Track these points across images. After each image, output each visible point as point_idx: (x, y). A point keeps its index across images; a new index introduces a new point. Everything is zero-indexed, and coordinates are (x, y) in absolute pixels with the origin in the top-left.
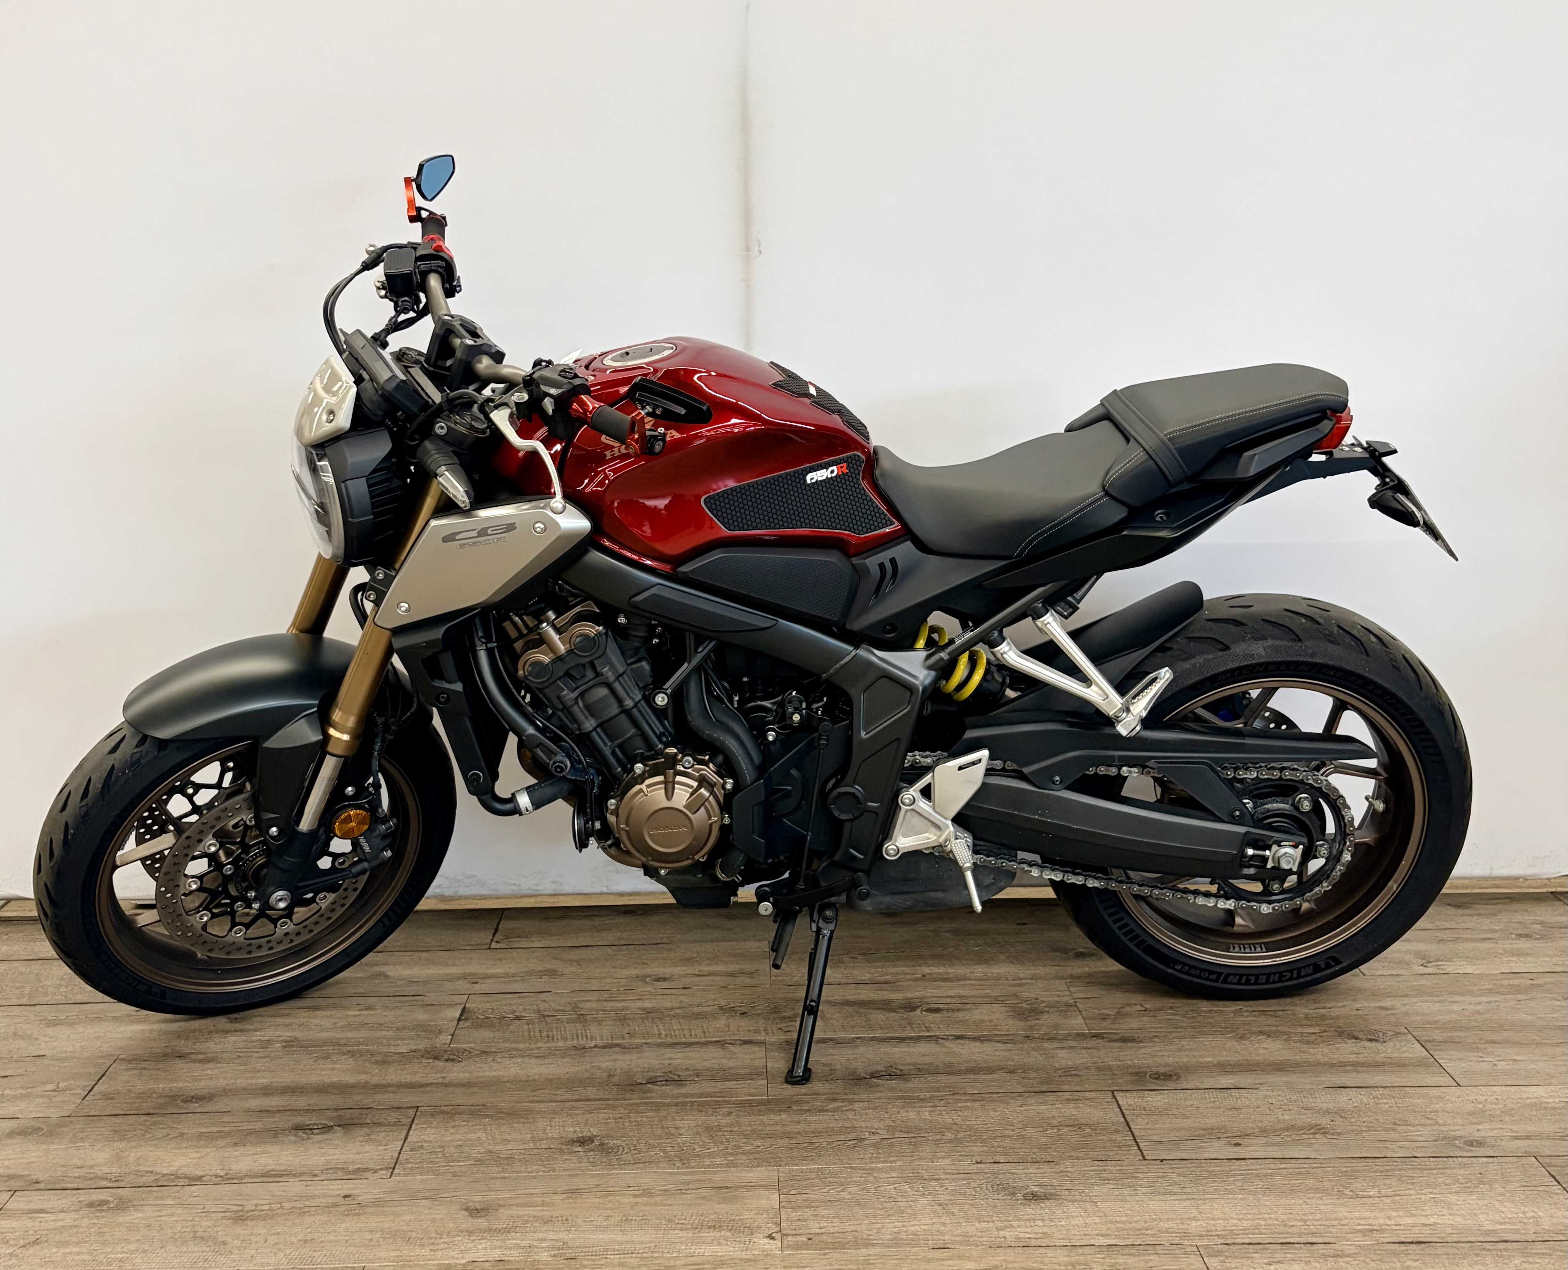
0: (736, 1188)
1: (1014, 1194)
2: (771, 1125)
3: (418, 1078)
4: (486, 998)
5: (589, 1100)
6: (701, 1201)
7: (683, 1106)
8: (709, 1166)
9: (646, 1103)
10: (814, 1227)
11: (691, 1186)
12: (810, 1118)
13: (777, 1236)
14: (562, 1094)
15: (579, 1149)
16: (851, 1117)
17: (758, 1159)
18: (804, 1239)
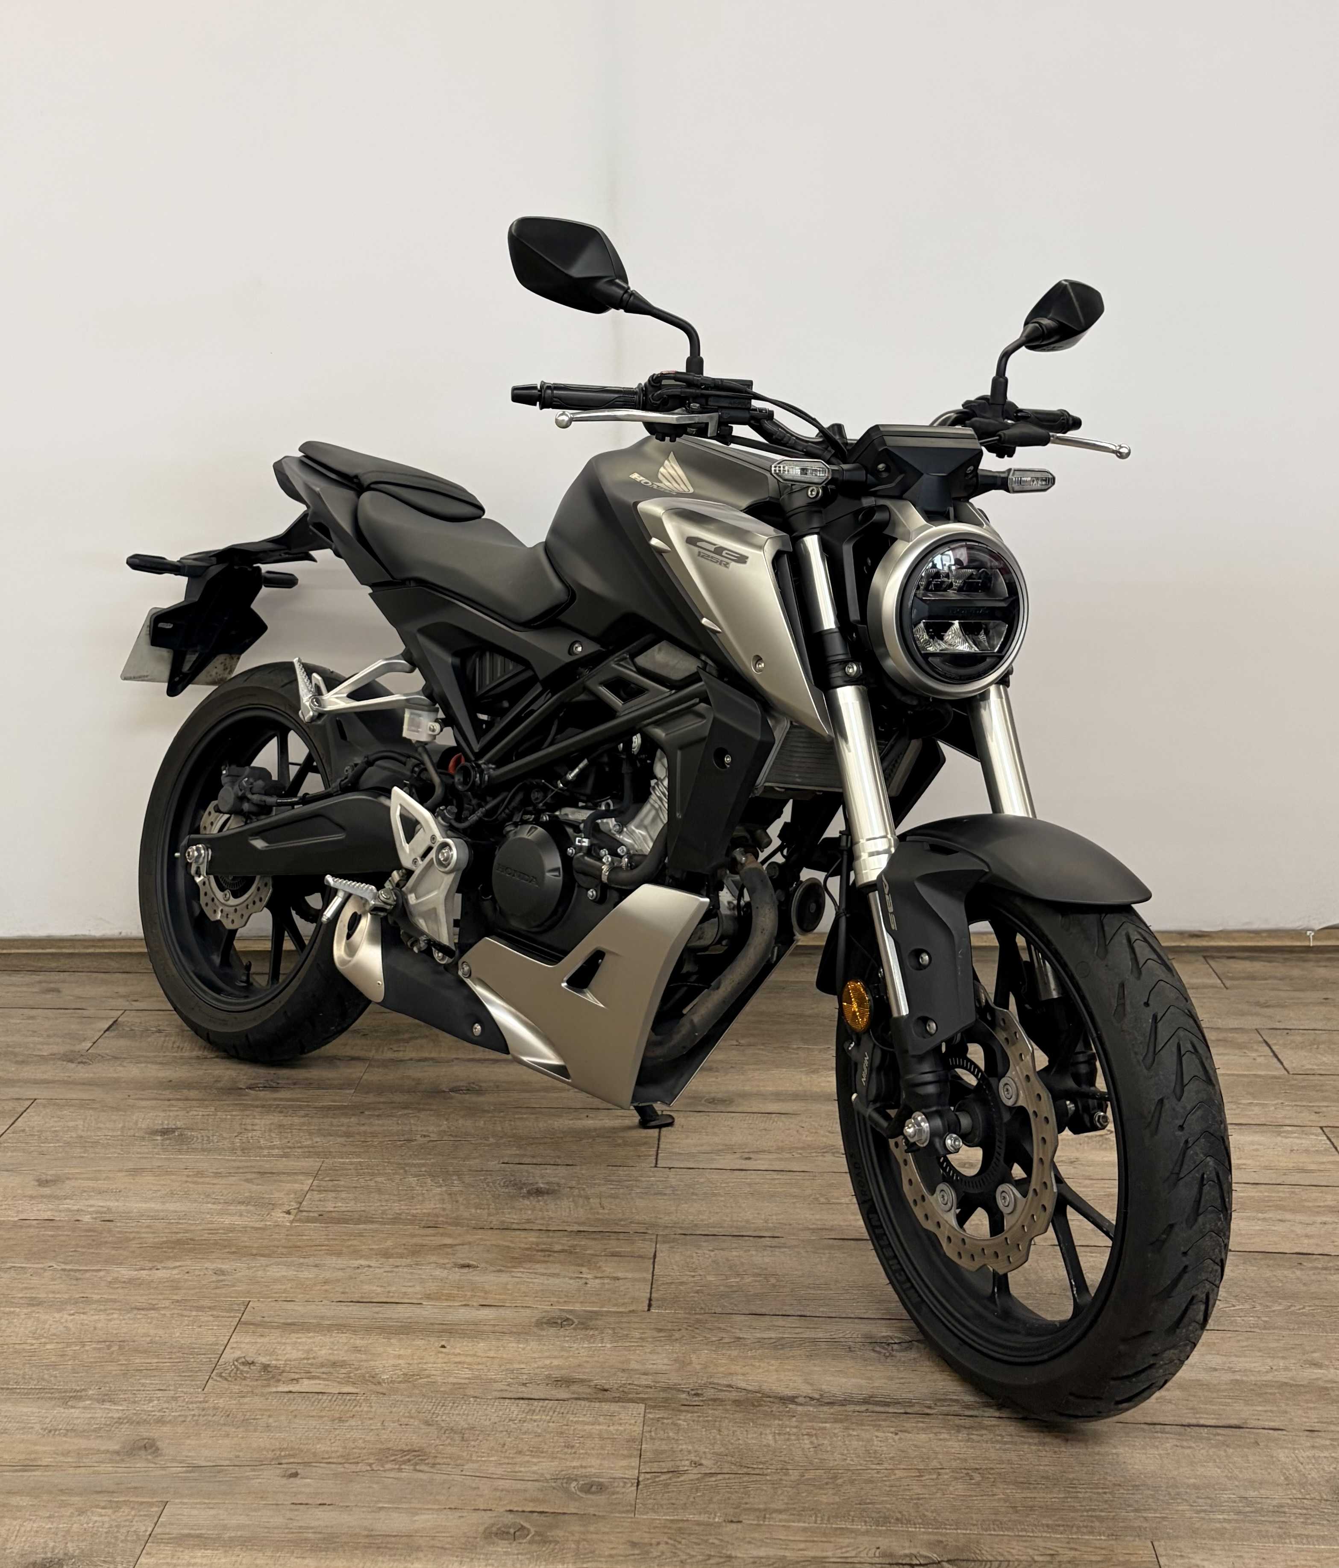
0: (279, 1174)
1: (521, 1188)
2: (339, 1126)
3: (45, 1077)
4: (140, 1014)
5: (187, 1099)
6: (242, 1183)
7: (267, 1108)
8: (264, 1156)
9: (236, 1104)
10: (330, 1206)
11: (241, 1171)
12: (377, 1122)
13: (294, 1212)
14: (167, 1094)
15: (159, 1138)
16: (412, 1122)
17: (311, 1152)
18: (316, 1215)
